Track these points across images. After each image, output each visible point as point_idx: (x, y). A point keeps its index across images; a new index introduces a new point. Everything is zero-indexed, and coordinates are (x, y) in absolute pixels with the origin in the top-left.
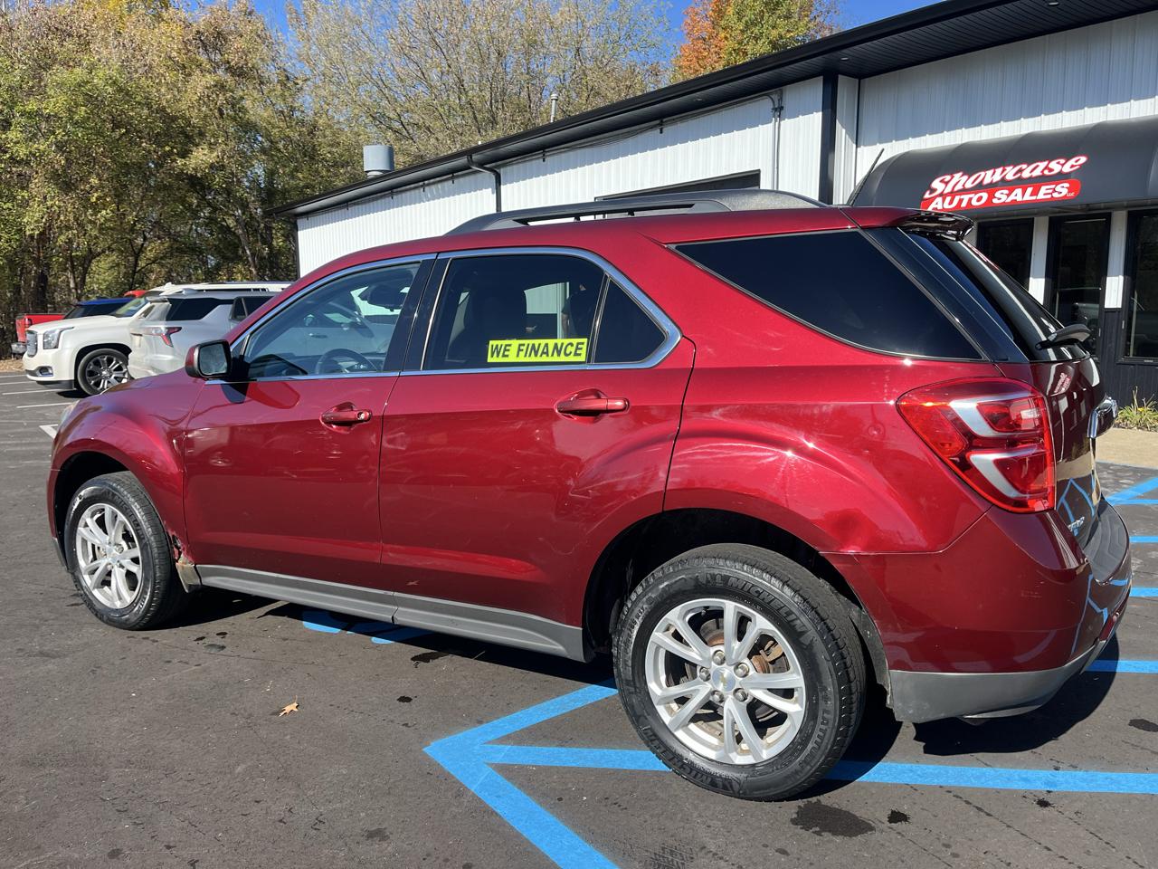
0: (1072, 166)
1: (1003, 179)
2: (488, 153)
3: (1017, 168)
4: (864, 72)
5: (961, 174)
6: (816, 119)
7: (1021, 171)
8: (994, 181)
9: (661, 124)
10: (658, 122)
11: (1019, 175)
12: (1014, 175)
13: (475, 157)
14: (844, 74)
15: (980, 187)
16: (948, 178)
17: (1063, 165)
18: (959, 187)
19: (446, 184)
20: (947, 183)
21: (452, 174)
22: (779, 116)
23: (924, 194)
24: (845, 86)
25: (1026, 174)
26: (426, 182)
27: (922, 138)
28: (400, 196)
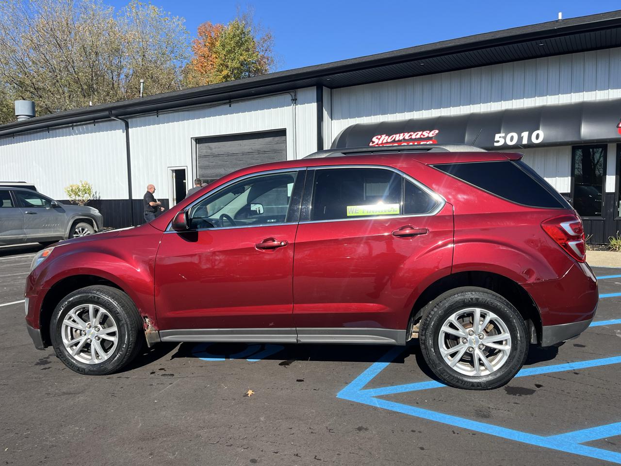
0: (433, 134)
1: (404, 139)
2: (122, 110)
3: (409, 134)
4: (334, 86)
5: (385, 135)
6: (314, 105)
7: (411, 135)
8: (400, 139)
9: (230, 102)
10: (228, 101)
11: (410, 137)
12: (409, 137)
13: (113, 112)
14: (325, 86)
15: (394, 141)
16: (379, 137)
17: (429, 133)
18: (385, 141)
19: (89, 126)
20: (379, 139)
21: (94, 120)
22: (295, 103)
23: (369, 143)
24: (326, 92)
25: (413, 137)
26: (74, 124)
27: (362, 118)
28: (54, 131)
